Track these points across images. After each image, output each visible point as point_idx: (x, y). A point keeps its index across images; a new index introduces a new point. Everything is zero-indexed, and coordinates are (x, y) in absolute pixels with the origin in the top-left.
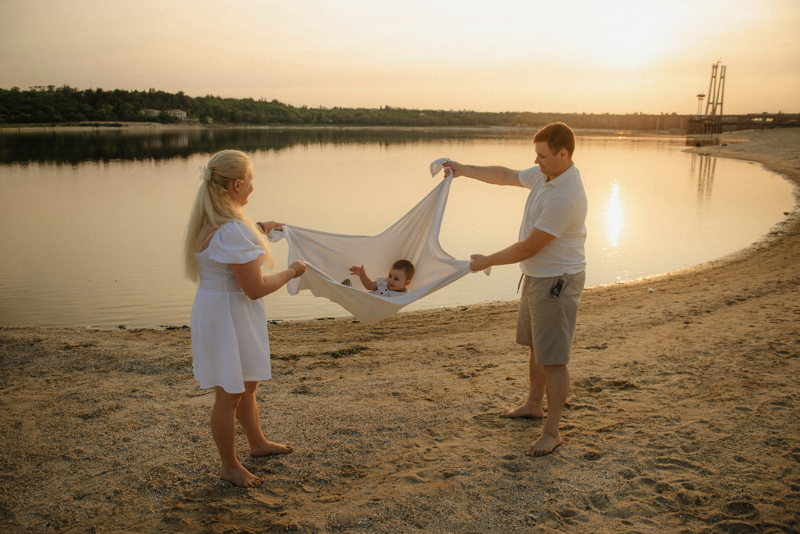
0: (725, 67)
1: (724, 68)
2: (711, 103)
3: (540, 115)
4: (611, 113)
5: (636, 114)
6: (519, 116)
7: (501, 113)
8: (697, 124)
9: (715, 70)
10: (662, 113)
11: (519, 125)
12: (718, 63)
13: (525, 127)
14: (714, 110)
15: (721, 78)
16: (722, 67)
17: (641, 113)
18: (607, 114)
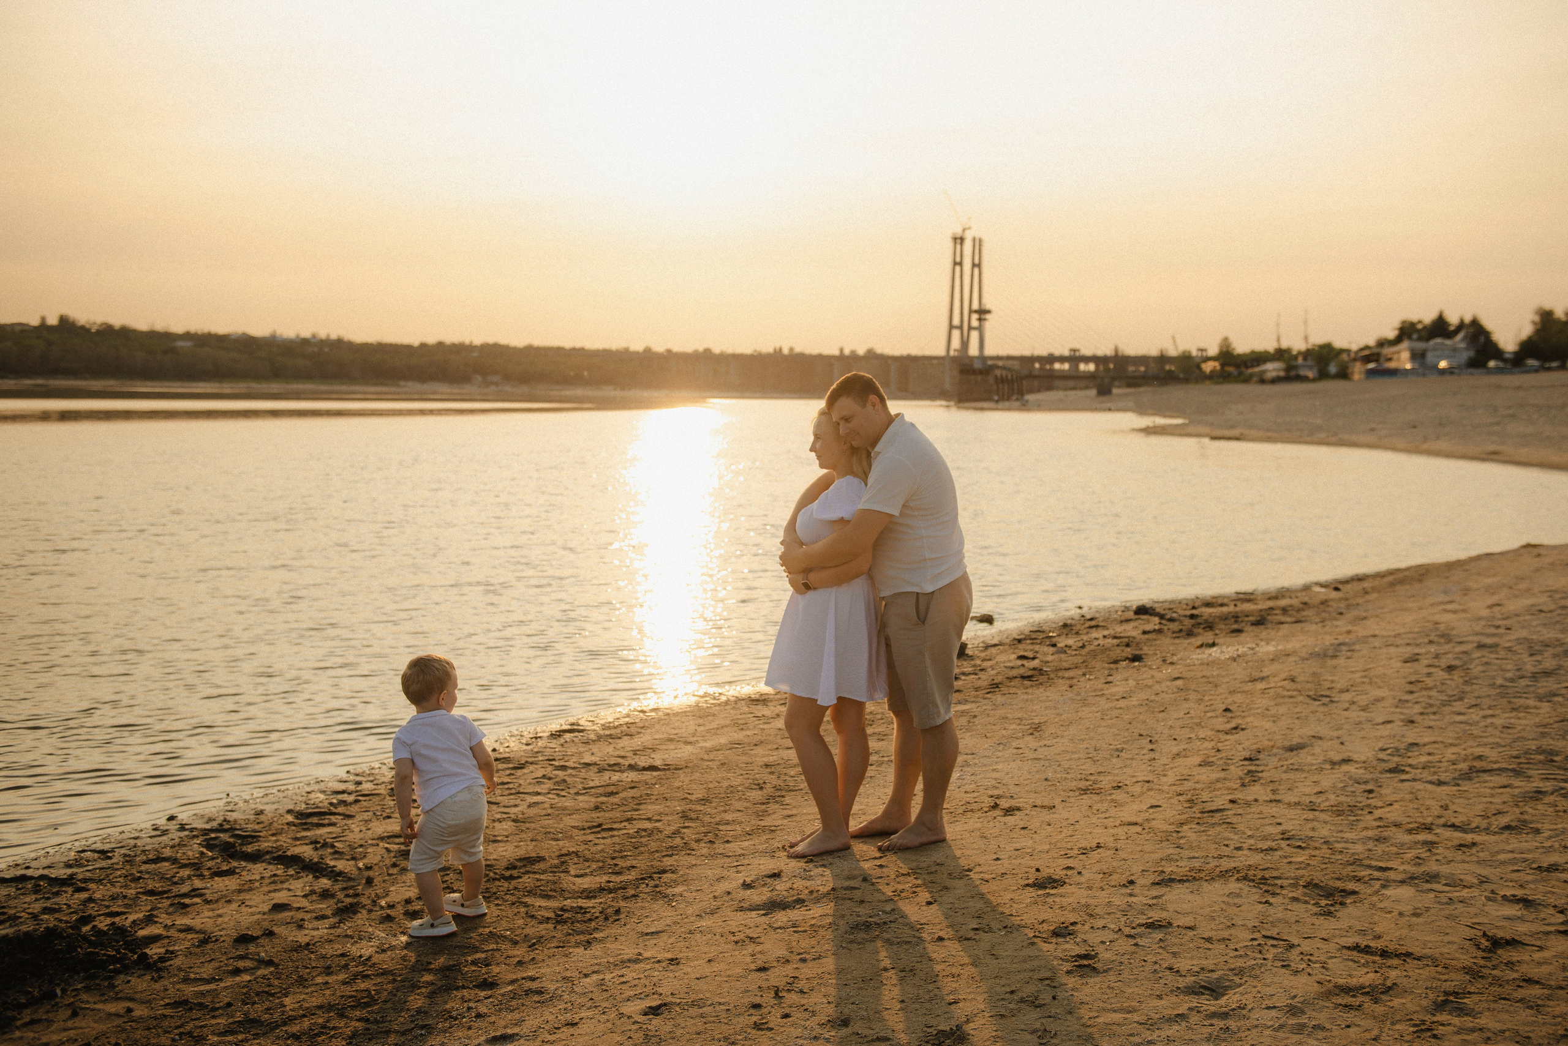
0: (980, 241)
1: (978, 243)
2: (956, 327)
3: (530, 351)
4: (717, 350)
5: (778, 352)
6: (475, 354)
7: (423, 345)
8: (979, 378)
9: (958, 247)
10: (841, 350)
11: (479, 378)
12: (964, 230)
13: (496, 384)
14: (965, 344)
15: (974, 265)
16: (974, 240)
17: (791, 349)
18: (707, 351)
